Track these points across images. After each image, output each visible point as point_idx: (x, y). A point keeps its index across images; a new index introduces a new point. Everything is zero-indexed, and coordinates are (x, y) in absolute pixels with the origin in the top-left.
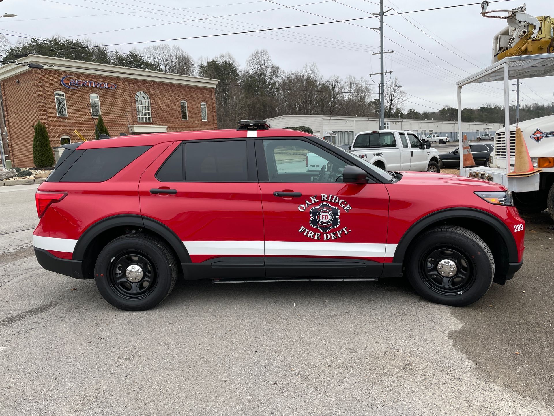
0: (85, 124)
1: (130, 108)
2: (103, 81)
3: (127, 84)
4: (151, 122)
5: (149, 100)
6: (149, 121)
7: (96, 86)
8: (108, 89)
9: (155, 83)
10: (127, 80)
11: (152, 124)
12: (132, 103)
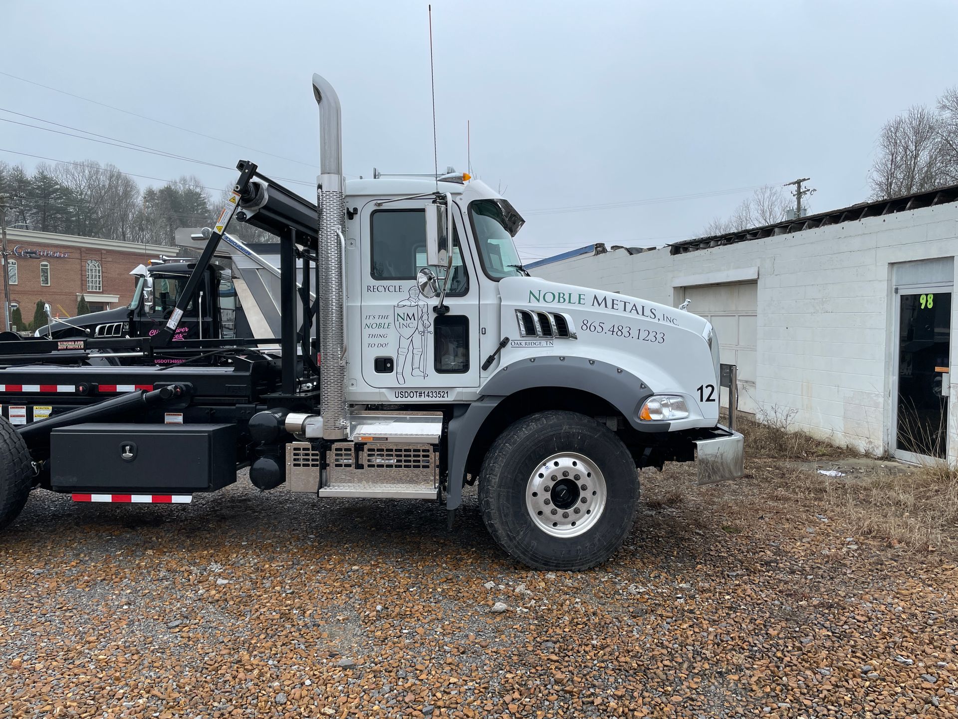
0: (34, 291)
1: (80, 277)
2: (55, 250)
3: (79, 251)
4: (101, 291)
5: (100, 269)
6: (99, 289)
7: (47, 254)
8: (60, 257)
9: (108, 251)
10: (79, 248)
11: (102, 293)
12: (82, 272)
